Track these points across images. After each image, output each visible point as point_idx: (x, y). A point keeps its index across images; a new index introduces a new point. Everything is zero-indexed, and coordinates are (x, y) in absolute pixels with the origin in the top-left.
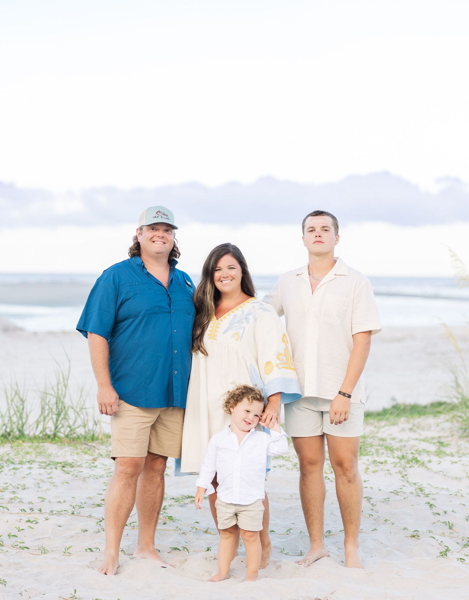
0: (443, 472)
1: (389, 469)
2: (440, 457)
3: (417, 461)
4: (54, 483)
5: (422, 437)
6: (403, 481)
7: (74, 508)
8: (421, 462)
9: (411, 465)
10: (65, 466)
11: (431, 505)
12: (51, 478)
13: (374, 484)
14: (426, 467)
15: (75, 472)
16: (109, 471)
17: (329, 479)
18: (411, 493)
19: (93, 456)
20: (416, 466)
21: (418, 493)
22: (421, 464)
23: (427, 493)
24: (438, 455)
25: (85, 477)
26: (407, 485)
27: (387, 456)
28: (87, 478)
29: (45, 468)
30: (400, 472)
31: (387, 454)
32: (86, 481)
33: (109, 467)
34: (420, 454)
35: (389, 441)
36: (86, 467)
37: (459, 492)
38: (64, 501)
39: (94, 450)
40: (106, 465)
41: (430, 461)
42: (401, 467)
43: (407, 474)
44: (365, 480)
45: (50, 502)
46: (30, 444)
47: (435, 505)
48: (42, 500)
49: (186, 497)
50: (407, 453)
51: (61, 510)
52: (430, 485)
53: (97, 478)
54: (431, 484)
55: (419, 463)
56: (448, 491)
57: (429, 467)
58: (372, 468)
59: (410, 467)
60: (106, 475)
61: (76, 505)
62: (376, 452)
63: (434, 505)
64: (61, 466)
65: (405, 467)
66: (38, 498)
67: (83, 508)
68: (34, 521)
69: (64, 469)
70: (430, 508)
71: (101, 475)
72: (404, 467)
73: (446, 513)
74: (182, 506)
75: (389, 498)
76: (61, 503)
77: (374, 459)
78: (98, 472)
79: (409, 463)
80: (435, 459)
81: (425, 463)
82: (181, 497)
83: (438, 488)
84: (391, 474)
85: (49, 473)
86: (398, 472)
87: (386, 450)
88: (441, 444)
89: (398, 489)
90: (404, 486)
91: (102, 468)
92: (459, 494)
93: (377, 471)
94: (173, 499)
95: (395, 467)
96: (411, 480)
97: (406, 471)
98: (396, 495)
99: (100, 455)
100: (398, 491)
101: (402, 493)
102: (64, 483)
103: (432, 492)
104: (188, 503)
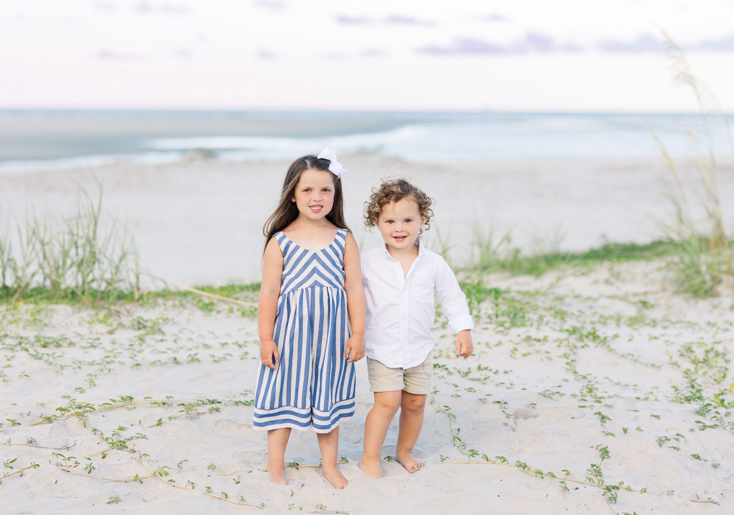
0: (633, 355)
1: (548, 351)
2: (634, 329)
3: (596, 338)
4: (5, 375)
5: (621, 293)
6: (566, 371)
8: (602, 338)
9: (585, 344)
11: (603, 418)
12: (9, 366)
13: (518, 377)
14: (609, 346)
16: (108, 354)
17: (447, 369)
18: (572, 395)
19: (111, 325)
20: (592, 344)
21: (584, 397)
22: (601, 342)
23: (598, 396)
24: (631, 325)
26: (571, 377)
27: (551, 328)
29: (12, 350)
30: (566, 356)
31: (554, 323)
34: (605, 324)
35: (567, 300)
37: (652, 393)
41: (616, 336)
42: (568, 347)
43: (576, 360)
44: (507, 370)
46: (31, 306)
47: (610, 418)
49: (203, 402)
50: (584, 323)
52: (608, 379)
53: (80, 368)
54: (610, 376)
55: (598, 341)
56: (636, 390)
57: (613, 346)
58: (523, 348)
59: (583, 347)
60: (99, 361)
61: (9, 420)
62: (537, 321)
63: (608, 418)
65: (575, 347)
69: (42, 351)
70: (600, 423)
71: (91, 361)
72: (572, 348)
73: (626, 433)
74: (192, 418)
75: (535, 404)
79: (582, 341)
80: (625, 331)
81: (608, 339)
82: (196, 402)
83: (620, 384)
84: (550, 359)
85: (9, 358)
86: (562, 355)
87: (555, 318)
88: (644, 304)
89: (556, 386)
90: (566, 380)
91: (104, 348)
92: (652, 397)
93: (530, 354)
94: (182, 406)
95: (559, 346)
96: (581, 370)
97: (575, 353)
98: (549, 399)
99: (121, 325)
100: (553, 392)
101: (558, 395)
102: (21, 376)
103: (606, 392)
104: (204, 413)
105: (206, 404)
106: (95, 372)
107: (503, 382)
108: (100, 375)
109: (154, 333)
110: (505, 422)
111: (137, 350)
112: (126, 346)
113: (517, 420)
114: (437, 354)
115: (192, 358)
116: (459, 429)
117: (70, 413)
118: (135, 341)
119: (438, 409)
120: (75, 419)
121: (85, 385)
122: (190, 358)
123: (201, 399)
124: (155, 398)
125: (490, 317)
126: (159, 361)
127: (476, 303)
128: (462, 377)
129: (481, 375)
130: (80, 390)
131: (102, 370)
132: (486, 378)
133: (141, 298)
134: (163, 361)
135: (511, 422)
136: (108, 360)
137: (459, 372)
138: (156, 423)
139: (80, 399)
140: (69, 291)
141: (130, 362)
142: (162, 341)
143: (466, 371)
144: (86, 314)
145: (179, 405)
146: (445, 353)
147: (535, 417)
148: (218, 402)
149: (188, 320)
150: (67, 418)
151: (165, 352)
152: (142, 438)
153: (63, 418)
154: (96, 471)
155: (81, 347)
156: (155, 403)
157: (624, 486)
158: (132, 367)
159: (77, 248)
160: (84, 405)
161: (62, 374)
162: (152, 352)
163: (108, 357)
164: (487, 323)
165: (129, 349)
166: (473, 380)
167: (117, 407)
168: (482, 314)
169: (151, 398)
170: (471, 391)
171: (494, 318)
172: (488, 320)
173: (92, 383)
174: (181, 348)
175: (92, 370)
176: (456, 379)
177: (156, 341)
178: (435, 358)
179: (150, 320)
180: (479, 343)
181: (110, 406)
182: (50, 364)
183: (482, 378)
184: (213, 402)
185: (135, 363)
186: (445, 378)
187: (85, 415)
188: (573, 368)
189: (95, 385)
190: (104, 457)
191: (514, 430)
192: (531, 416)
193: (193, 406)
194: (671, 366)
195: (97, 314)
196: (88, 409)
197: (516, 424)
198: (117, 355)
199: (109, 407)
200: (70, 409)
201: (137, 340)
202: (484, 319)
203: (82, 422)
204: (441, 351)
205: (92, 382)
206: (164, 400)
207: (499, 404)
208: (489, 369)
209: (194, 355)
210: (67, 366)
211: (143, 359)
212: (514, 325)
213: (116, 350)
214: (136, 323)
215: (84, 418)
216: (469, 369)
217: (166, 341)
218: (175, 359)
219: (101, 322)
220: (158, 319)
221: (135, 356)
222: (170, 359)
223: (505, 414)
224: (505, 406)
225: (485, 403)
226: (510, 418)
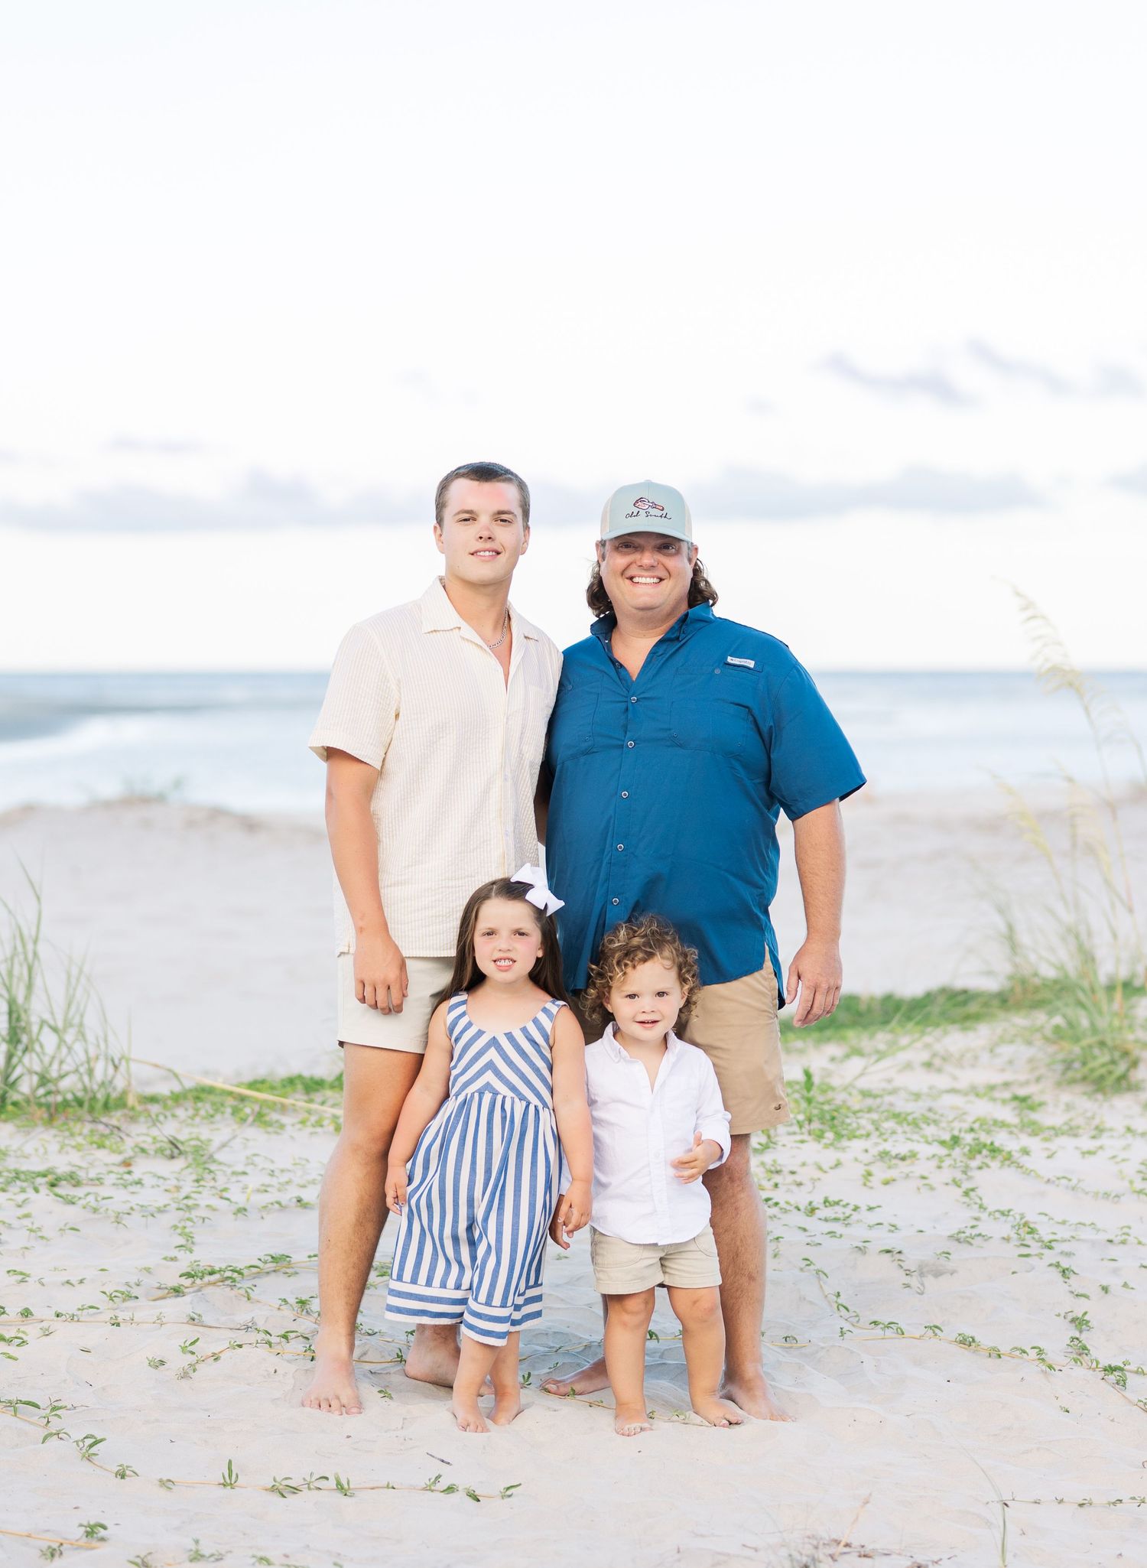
0: (1070, 1180)
1: (925, 1174)
2: (1046, 1140)
3: (994, 1151)
4: (39, 1229)
5: (962, 1084)
6: (968, 1205)
7: (113, 1301)
8: (1003, 1153)
9: (983, 1163)
10: (55, 1182)
11: (1063, 1271)
12: (27, 1216)
13: (895, 1215)
14: (1020, 1167)
15: (91, 1198)
16: (178, 1195)
17: (776, 1204)
18: (1004, 1238)
19: (120, 1153)
20: (995, 1164)
21: (1024, 1240)
22: (1006, 1159)
23: (1047, 1238)
25: (119, 1213)
26: (984, 1216)
27: (907, 1139)
28: (126, 1216)
29: (5, 1190)
30: (956, 1183)
31: (905, 1132)
32: (124, 1222)
33: (175, 1182)
34: (988, 1132)
36: (114, 1184)
38: (81, 1282)
39: (121, 1138)
40: (165, 1179)
41: (1024, 1152)
42: (954, 1167)
43: (977, 1188)
44: (872, 1206)
45: (43, 1285)
47: (1076, 1272)
48: (20, 1277)
51: (80, 1307)
52: (1046, 1215)
53: (153, 1216)
54: (1047, 1212)
55: (1000, 1157)
56: (1098, 1230)
57: (1027, 1166)
58: (880, 1172)
59: (980, 1168)
61: (116, 1291)
62: (875, 1129)
63: (1073, 1271)
64: (47, 1183)
65: (967, 1167)
66: (9, 1272)
67: (137, 1298)
68: (16, 1338)
69: (57, 1190)
70: (1062, 1279)
71: (160, 1204)
72: (964, 1169)
73: (1106, 1292)
75: (948, 1254)
76: (73, 1285)
77: (881, 1148)
78: (153, 1197)
79: (974, 1158)
80: (1034, 1143)
81: (1014, 1154)
83: (1068, 1224)
84: (932, 1189)
85: (20, 1204)
86: (949, 1181)
88: (1022, 1102)
89: (966, 1227)
90: (977, 1219)
91: (158, 1186)
93: (894, 1180)
95: (939, 1167)
96: (992, 1202)
97: (970, 1178)
98: (965, 1245)
99: (140, 1149)
100: (971, 1234)
101: (980, 1238)
102: (64, 1230)
103: (1055, 1234)
107: (875, 1222)
110: (905, 1282)
113: (923, 1278)
116: (838, 1292)
121: (182, 1241)
126: (278, 1203)
128: (808, 1215)
129: (836, 1213)
132: (847, 1217)
134: (283, 1203)
135: (915, 1281)
136: (190, 1202)
137: (798, 1209)
141: (226, 1206)
147: (952, 1274)
151: (266, 1191)
153: (191, 1290)
157: (1133, 1367)
158: (236, 1214)
160: (219, 1268)
166: (826, 1220)
170: (835, 1236)
176: (801, 1219)
179: (185, 1140)
180: (804, 1164)
182: (95, 1210)
183: (839, 1216)
185: (234, 1208)
188: (979, 1201)
191: (923, 1294)
192: (945, 1273)
194: (1135, 1195)
197: (922, 1284)
207: (889, 1255)
208: (844, 1203)
211: (248, 1200)
212: (839, 1136)
216: (811, 1204)
218: (299, 1201)
222: (290, 1200)
223: (902, 1270)
224: (898, 1256)
225: (865, 1253)
226: (912, 1276)
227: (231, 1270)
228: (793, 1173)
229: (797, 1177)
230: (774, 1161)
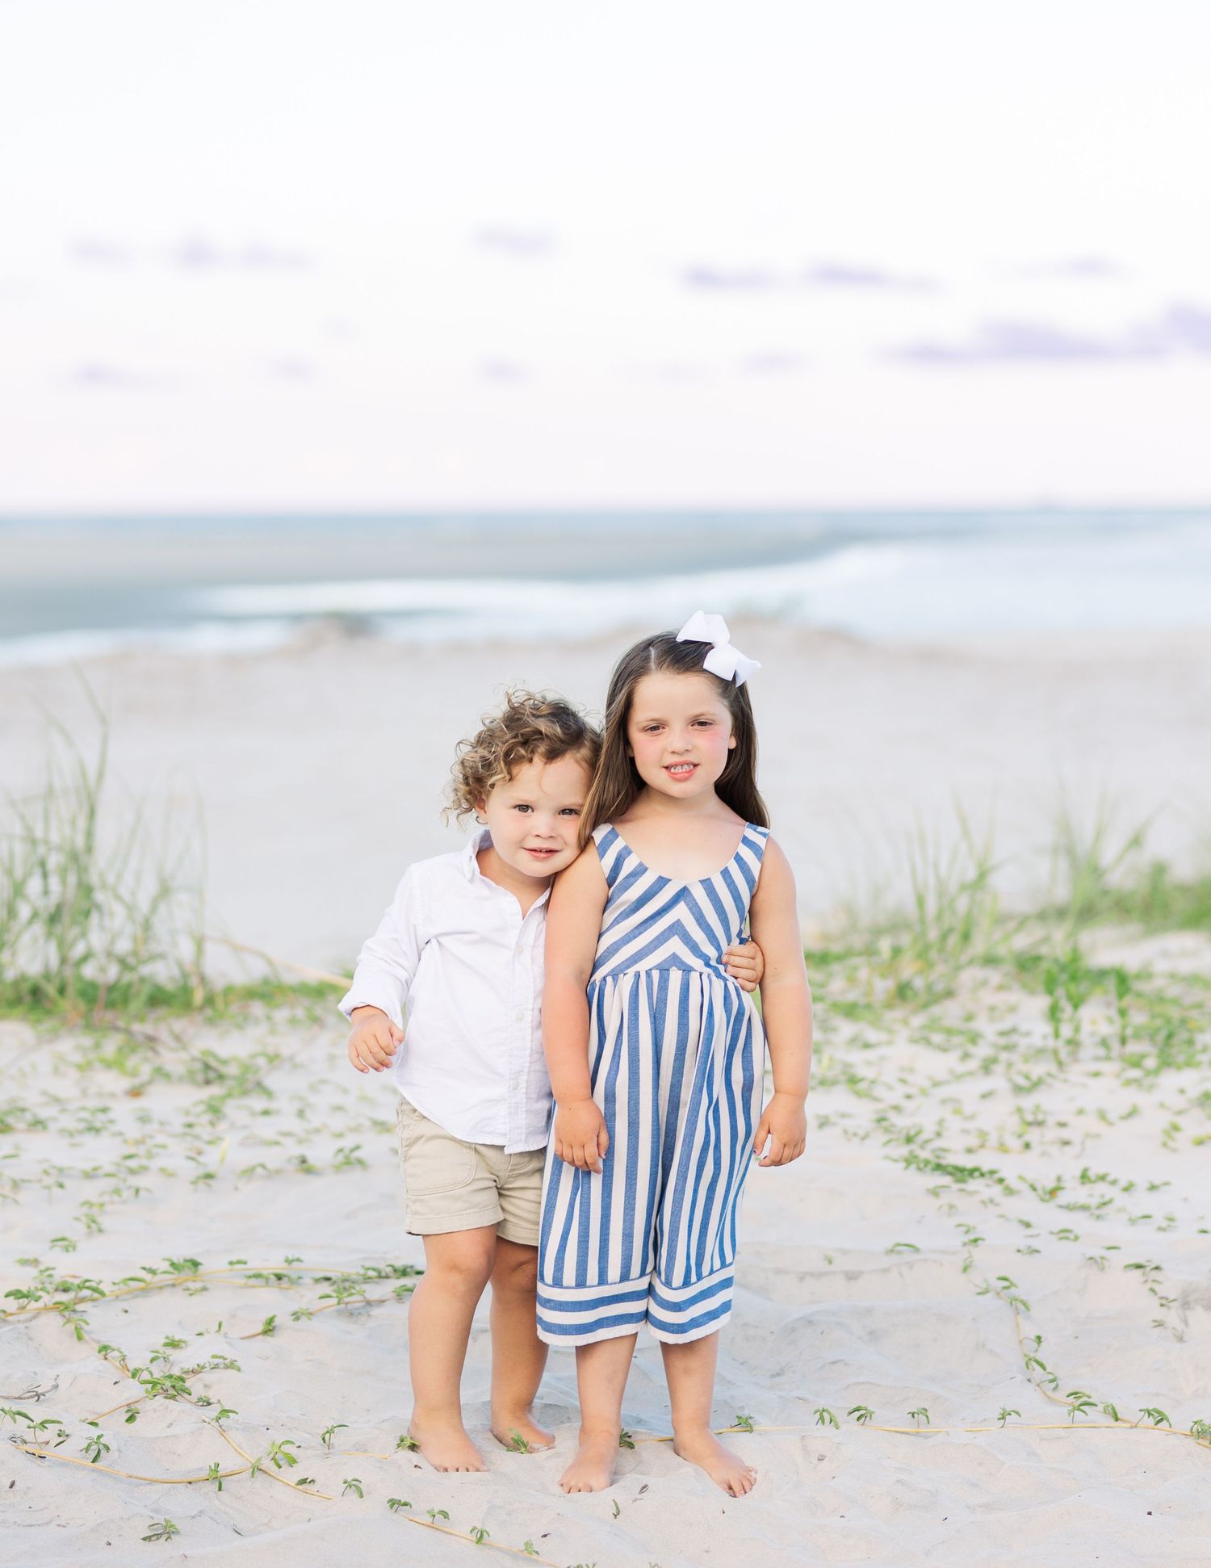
13: (1186, 1200)
16: (133, 1150)
17: (1001, 1181)
19: (134, 1074)
44: (1157, 1182)
49: (379, 1272)
53: (61, 1186)
58: (1194, 1124)
60: (108, 1168)
71: (87, 1166)
74: (351, 1314)
91: (121, 1134)
94: (327, 1284)
99: (161, 1073)
104: (384, 1301)
105: (387, 1277)
106: (102, 1194)
107: (1147, 1213)
108: (112, 1203)
109: (245, 1093)
110: (1158, 1318)
111: (206, 1137)
112: (177, 1125)
113: (1187, 1312)
114: (973, 1141)
115: (347, 1157)
116: (1039, 1338)
117: (40, 1304)
118: (198, 1115)
119: (985, 1286)
120: (53, 1320)
121: (76, 1231)
122: (340, 1158)
123: (375, 1265)
124: (256, 1264)
125: (1104, 1043)
126: (263, 1166)
127: (1068, 1008)
128: (1043, 1200)
129: (1091, 1196)
130: (64, 1243)
131: (117, 1191)
132: (1105, 1204)
133: (210, 1001)
134: (271, 1166)
135: (1172, 1317)
136: (133, 1163)
137: (1034, 1189)
138: (260, 1328)
139: (66, 1266)
140: (26, 987)
141: (189, 1170)
142: (266, 1113)
143: (1051, 1184)
144: (71, 1045)
145: (317, 1281)
146: (993, 1140)
148: (419, 1273)
149: (332, 1058)
150: (34, 1317)
151: (277, 1143)
152: (227, 1367)
153: (22, 1317)
154: (113, 1455)
155: (64, 1132)
156: (258, 1276)
158: (193, 1183)
159: (45, 875)
160: (77, 1282)
161: (16, 1202)
162: (242, 1144)
163: (130, 1157)
164: (1097, 1059)
165: (185, 1134)
166: (1069, 1208)
167: (161, 1288)
168: (1084, 1036)
169: (245, 1263)
170: (1067, 1238)
171: (1115, 1045)
172: (1101, 1052)
173: (93, 1225)
174: (317, 1131)
175: (91, 1190)
176: (1027, 1206)
177: (253, 1114)
178: (969, 1151)
179: (235, 1059)
180: (1081, 1112)
181: (142, 1285)
183: (1094, 1202)
184: (404, 1272)
185: (201, 1171)
186: (997, 1205)
187: (79, 1307)
189: (100, 1231)
190: (131, 1419)
191: (1181, 1339)
193: (353, 1282)
195: (98, 1046)
196: (86, 1293)
197: (1186, 1322)
198: (155, 1150)
199: (140, 1286)
200: (41, 1293)
201: (204, 1112)
202: (1089, 1050)
203: (71, 1327)
204: (983, 1134)
205: (94, 1222)
206: (278, 1265)
207: (1140, 1271)
208: (1110, 1178)
209: (353, 1150)
210: (29, 1181)
211: (222, 1161)
212: (1166, 1063)
213: (151, 1137)
214: (198, 1066)
215: (75, 1316)
216: (1059, 1179)
217: (278, 1112)
218: (304, 1161)
219: (108, 1065)
220: (253, 1056)
221: (200, 1153)
222: (289, 1160)
223: (1156, 1297)
224: (1155, 1275)
225: (1103, 1269)
226: (1169, 1308)
227: (88, 1288)
228: (1062, 1125)
229: (1065, 1134)
230: (1037, 1107)
